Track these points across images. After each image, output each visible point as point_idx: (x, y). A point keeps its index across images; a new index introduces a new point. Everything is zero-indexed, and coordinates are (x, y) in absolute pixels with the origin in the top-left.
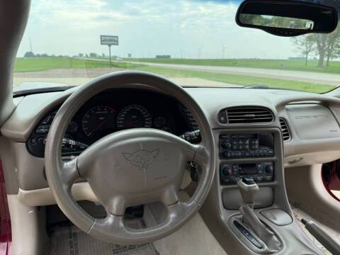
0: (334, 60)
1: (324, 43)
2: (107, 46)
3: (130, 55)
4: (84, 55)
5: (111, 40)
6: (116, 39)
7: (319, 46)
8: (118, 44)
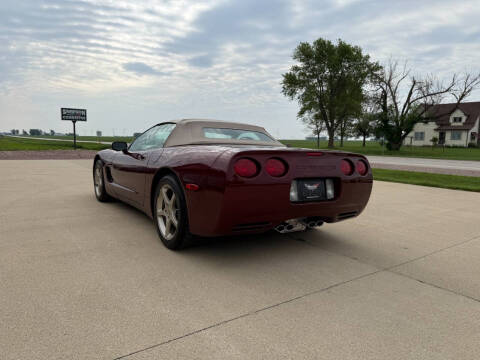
0: (349, 139)
1: (332, 122)
2: (71, 122)
3: (99, 133)
4: (21, 132)
5: (75, 115)
6: (83, 113)
7: (327, 124)
8: (85, 120)
